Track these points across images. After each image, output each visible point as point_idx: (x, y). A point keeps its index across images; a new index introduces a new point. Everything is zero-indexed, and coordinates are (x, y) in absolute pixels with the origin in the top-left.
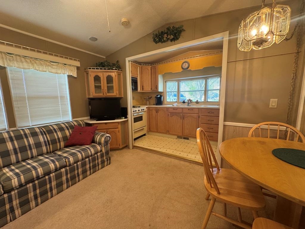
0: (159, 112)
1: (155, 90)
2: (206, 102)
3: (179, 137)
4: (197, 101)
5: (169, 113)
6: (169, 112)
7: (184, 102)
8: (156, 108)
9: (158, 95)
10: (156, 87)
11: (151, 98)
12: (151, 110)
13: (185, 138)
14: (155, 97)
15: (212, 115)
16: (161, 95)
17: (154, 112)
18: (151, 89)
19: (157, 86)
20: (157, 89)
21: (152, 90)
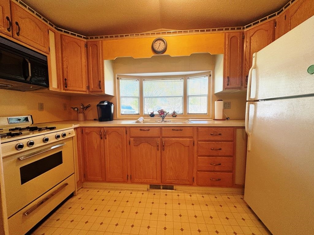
0: (107, 136)
1: (96, 90)
2: (186, 115)
3: (154, 187)
5: (132, 139)
6: (131, 137)
7: (152, 115)
8: (99, 129)
9: (103, 102)
10: (99, 85)
11: (87, 107)
12: (87, 134)
14: (98, 105)
15: (218, 138)
16: (111, 101)
17: (95, 138)
18: (88, 88)
19: (100, 81)
20: (100, 88)
21: (91, 90)
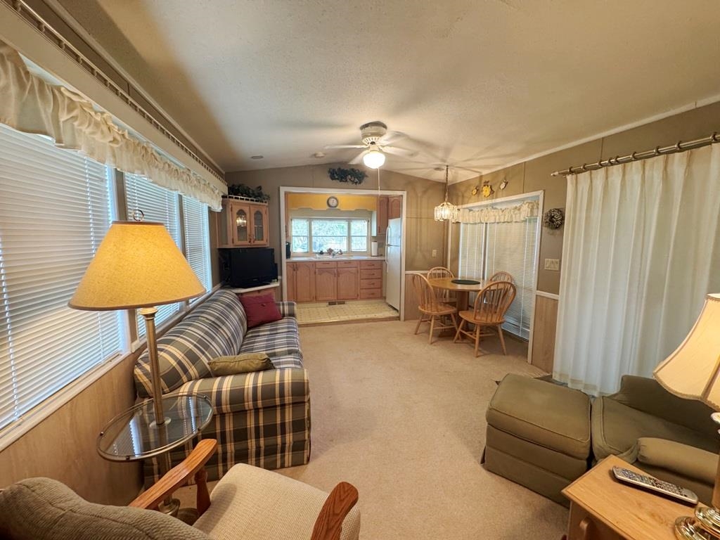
2: (350, 252)
3: (331, 303)
4: (341, 251)
7: (322, 253)
13: (340, 303)
15: (373, 267)
